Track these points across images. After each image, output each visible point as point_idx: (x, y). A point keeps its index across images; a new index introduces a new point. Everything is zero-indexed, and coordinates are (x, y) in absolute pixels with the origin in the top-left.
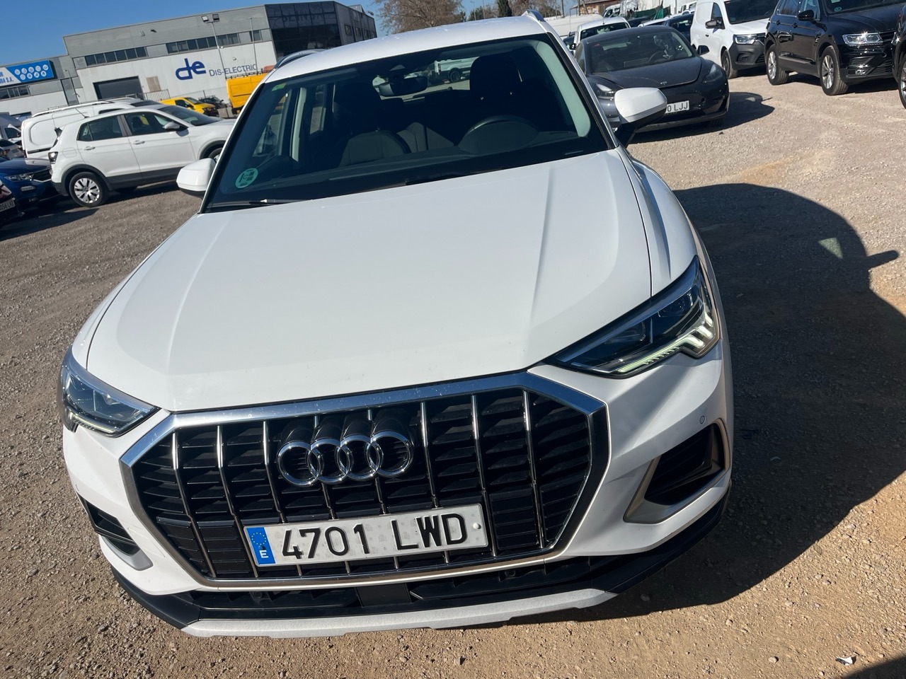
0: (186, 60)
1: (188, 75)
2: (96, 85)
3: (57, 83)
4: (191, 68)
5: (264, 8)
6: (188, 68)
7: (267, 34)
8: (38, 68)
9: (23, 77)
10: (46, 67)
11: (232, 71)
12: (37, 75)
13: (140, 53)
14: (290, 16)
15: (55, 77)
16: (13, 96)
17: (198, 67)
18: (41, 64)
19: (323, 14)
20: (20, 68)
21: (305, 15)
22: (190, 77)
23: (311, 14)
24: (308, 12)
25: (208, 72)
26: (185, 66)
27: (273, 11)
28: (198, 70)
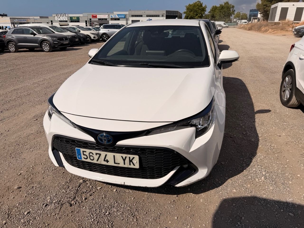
0: (149, 18)
2: (132, 20)
3: (125, 19)
4: (150, 20)
5: (166, 11)
7: (165, 16)
8: (123, 16)
9: (120, 17)
10: (124, 16)
12: (122, 17)
13: (141, 16)
14: (170, 13)
15: (125, 18)
18: (123, 15)
19: (175, 13)
20: (119, 15)
21: (172, 13)
23: (173, 13)
24: (172, 12)
25: (152, 21)
27: (167, 12)
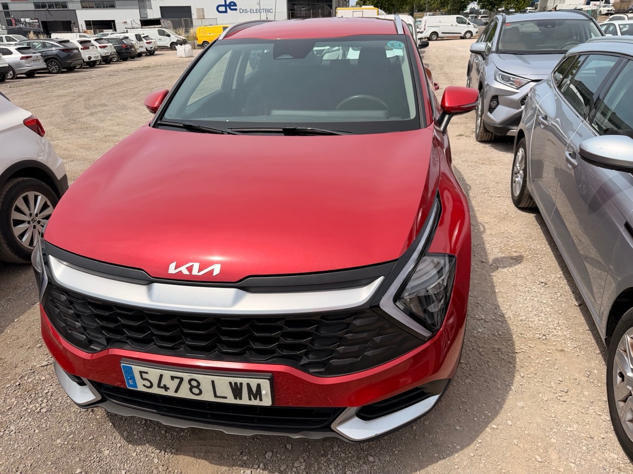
1: (224, 10)
4: (228, 6)
6: (225, 5)
11: (255, 11)
16: (104, 7)
17: (233, 6)
22: (226, 12)
25: (238, 10)
26: (224, 4)
28: (232, 7)
